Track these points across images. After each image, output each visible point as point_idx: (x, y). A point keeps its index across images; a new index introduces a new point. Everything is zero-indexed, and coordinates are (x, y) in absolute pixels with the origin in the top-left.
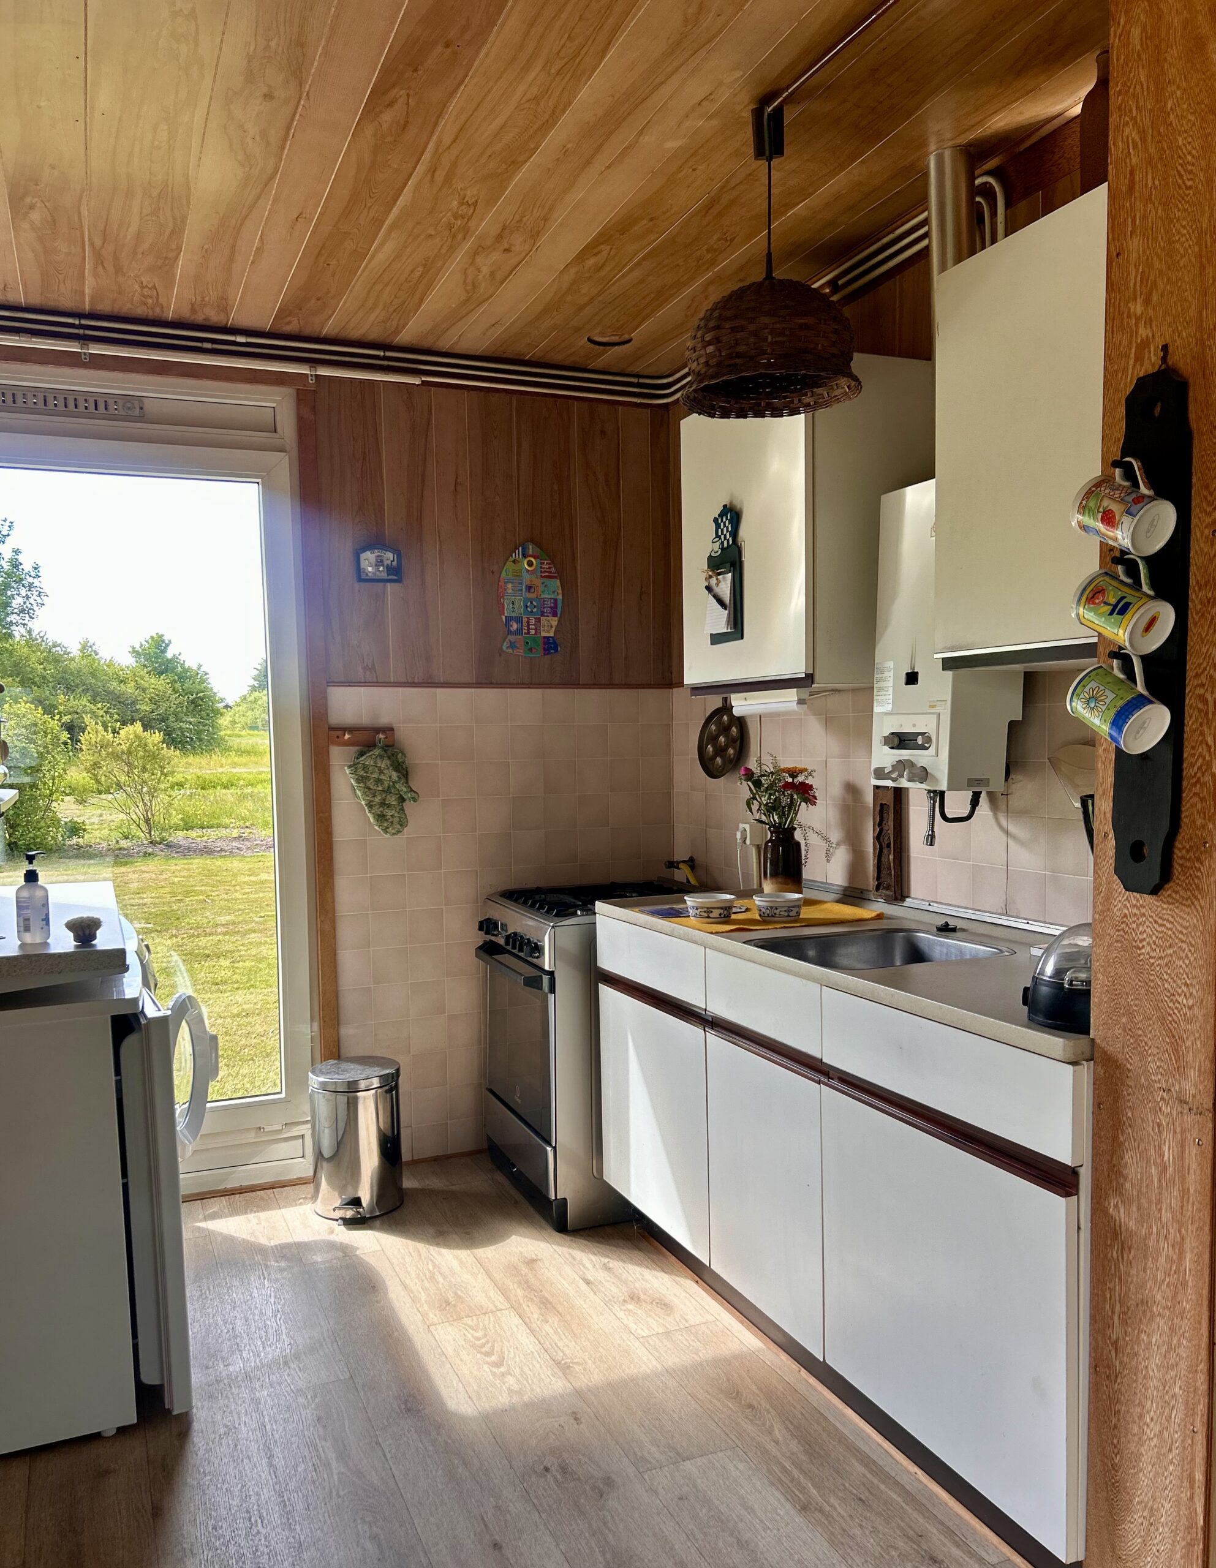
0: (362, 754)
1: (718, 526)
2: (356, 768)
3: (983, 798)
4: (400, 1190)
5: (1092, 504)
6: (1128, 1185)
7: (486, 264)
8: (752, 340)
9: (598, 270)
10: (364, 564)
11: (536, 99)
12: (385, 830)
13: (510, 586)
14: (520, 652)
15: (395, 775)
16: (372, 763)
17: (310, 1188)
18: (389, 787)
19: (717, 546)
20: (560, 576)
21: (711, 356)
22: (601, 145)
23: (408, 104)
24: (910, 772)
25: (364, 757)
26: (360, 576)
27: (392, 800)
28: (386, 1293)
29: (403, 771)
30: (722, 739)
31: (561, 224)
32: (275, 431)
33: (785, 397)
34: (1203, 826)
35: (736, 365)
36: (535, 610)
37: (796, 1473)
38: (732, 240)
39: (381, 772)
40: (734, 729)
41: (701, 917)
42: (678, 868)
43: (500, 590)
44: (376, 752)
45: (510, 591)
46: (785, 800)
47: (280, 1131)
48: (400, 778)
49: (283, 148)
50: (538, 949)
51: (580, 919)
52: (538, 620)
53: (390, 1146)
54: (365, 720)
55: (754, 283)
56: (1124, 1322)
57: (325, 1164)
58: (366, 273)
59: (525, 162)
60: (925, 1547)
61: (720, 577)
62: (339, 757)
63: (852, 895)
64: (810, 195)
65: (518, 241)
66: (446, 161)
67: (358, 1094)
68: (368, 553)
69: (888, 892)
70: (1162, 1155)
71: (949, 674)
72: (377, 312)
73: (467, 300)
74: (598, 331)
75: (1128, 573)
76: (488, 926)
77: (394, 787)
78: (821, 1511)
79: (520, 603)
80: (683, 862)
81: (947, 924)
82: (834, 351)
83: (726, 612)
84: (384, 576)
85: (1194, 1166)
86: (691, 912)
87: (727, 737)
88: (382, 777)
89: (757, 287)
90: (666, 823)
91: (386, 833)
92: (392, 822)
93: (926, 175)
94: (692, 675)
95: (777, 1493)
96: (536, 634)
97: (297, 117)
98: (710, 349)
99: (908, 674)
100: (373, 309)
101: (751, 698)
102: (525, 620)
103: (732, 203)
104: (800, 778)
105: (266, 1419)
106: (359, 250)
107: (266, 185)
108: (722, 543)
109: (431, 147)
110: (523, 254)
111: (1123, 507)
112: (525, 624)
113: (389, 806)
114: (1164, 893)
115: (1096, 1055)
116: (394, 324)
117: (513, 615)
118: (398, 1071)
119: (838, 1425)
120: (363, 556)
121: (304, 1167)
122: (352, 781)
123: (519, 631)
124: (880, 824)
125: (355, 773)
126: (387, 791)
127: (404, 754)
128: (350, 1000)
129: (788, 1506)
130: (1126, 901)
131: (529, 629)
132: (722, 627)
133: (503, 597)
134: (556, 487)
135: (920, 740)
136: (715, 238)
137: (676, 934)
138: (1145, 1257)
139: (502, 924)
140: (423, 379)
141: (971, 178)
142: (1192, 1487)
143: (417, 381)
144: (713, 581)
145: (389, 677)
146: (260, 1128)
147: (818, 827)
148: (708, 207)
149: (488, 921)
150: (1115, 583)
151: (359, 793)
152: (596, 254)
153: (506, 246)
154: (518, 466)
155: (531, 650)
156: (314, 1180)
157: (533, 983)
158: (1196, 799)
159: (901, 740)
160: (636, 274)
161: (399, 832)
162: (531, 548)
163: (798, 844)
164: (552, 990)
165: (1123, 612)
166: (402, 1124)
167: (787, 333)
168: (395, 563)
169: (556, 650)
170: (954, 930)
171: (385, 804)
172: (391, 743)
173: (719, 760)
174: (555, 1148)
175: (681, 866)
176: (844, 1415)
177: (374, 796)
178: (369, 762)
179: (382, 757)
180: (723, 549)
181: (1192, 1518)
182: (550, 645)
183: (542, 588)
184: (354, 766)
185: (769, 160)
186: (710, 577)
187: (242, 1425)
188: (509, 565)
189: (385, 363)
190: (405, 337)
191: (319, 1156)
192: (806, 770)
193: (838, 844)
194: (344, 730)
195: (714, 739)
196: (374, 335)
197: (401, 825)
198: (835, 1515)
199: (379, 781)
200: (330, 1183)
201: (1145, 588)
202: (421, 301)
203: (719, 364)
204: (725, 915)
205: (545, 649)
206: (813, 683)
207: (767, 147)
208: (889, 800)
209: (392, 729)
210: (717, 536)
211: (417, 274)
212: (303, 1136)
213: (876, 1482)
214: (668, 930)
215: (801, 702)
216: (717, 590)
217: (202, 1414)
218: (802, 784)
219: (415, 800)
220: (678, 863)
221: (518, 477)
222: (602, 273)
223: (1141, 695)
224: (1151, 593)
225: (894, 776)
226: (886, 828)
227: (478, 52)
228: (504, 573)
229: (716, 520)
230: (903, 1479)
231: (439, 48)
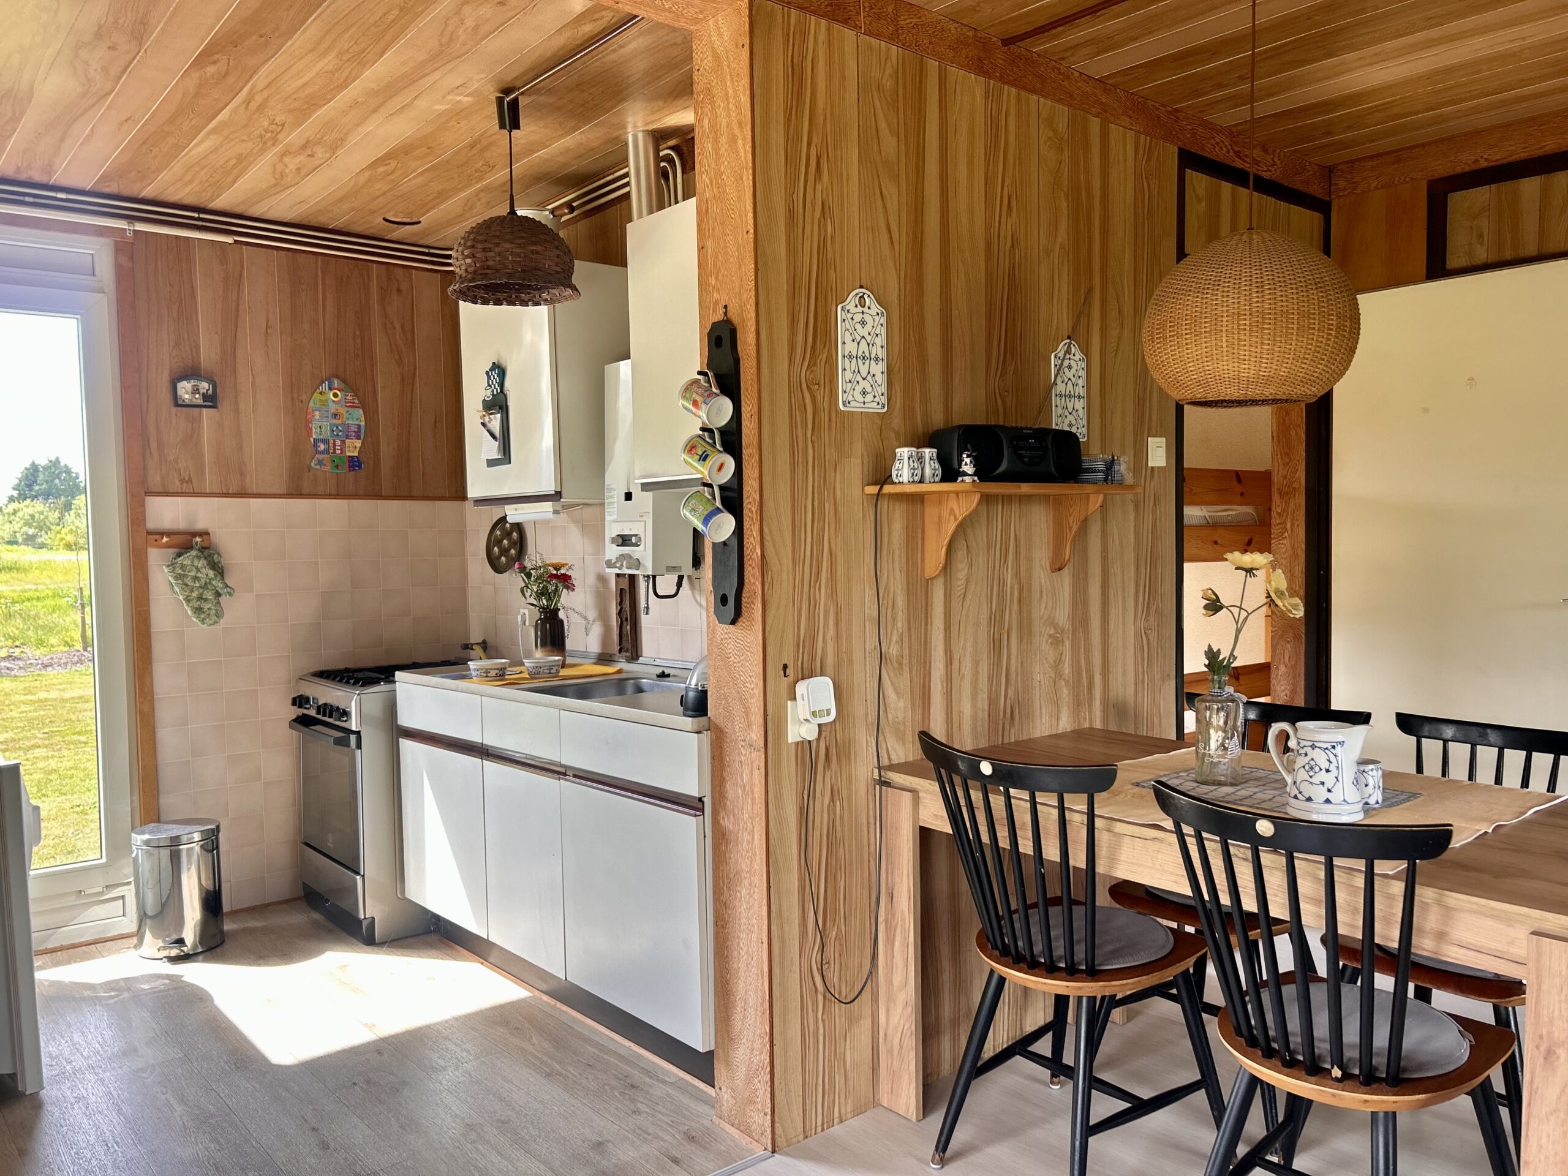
0: (179, 555)
1: (489, 378)
2: (174, 568)
3: (685, 581)
4: (222, 932)
5: (688, 395)
6: (728, 803)
7: (292, 163)
8: (498, 258)
9: (389, 175)
10: (180, 392)
11: (332, 72)
12: (203, 621)
13: (317, 413)
14: (327, 468)
15: (211, 573)
16: (189, 563)
17: (135, 940)
18: (206, 584)
19: (489, 393)
20: (363, 406)
21: (469, 265)
22: (385, 102)
23: (228, 64)
24: (627, 563)
25: (182, 558)
26: (177, 402)
27: (209, 595)
28: (212, 1001)
29: (220, 570)
30: (505, 542)
31: (356, 143)
32: (94, 275)
33: (529, 293)
34: (754, 583)
35: (486, 274)
36: (340, 434)
37: (545, 1058)
38: (493, 167)
39: (198, 570)
40: (515, 534)
41: (481, 676)
42: (472, 649)
43: (309, 416)
44: (194, 553)
45: (318, 417)
46: (551, 588)
47: (101, 893)
48: (216, 576)
49: (120, 78)
50: (345, 714)
51: (383, 687)
52: (343, 442)
53: (212, 903)
54: (182, 526)
55: (499, 217)
56: (729, 889)
57: (148, 921)
58: (185, 159)
59: (324, 105)
60: (629, 1081)
61: (491, 416)
62: (158, 560)
63: (604, 659)
64: (548, 147)
65: (320, 153)
66: (259, 99)
67: (181, 847)
68: (185, 382)
69: (627, 654)
70: (743, 780)
71: (650, 494)
72: (193, 185)
73: (276, 185)
74: (392, 213)
75: (710, 438)
76: (300, 701)
77: (210, 583)
78: (560, 1074)
79: (326, 428)
80: (477, 644)
81: (663, 672)
82: (558, 269)
83: (497, 443)
84: (200, 402)
85: (757, 783)
86: (474, 673)
87: (509, 540)
88: (199, 575)
89: (500, 220)
90: (462, 613)
91: (203, 624)
92: (209, 614)
93: (627, 144)
94: (474, 490)
95: (531, 1071)
96: (341, 453)
97: (135, 61)
98: (468, 261)
99: (626, 493)
100: (190, 182)
101: (523, 509)
102: (331, 442)
103: (490, 145)
104: (563, 571)
105: (112, 1089)
106: (180, 144)
107: (102, 98)
108: (493, 391)
109: (246, 89)
110: (324, 160)
111: (702, 399)
112: (331, 445)
113: (206, 600)
114: (739, 624)
115: (712, 726)
116: (209, 194)
117: (321, 437)
118: (218, 827)
119: (580, 1030)
120: (180, 385)
121: (129, 924)
122: (170, 579)
123: (326, 451)
124: (621, 603)
125: (173, 571)
126: (204, 587)
127: (219, 555)
128: (168, 774)
129: (537, 1076)
130: (725, 630)
131: (335, 449)
132: (495, 455)
133: (311, 422)
134: (358, 333)
135: (634, 540)
136: (480, 164)
137: (459, 689)
138: (737, 845)
139: (313, 698)
140: (236, 238)
141: (657, 151)
142: (763, 978)
143: (229, 240)
144: (487, 419)
145: (205, 489)
146: (80, 891)
147: (579, 608)
148: (472, 146)
149: (301, 697)
150: (703, 443)
151: (177, 589)
152: (386, 165)
153: (310, 153)
154: (324, 315)
155: (337, 467)
156: (139, 934)
157: (343, 742)
158: (750, 568)
159: (624, 540)
160: (420, 180)
161: (216, 622)
162: (336, 383)
163: (562, 621)
164: (359, 746)
165: (704, 460)
166: (223, 880)
167: (522, 255)
168: (210, 392)
169: (360, 467)
170: (668, 676)
171: (202, 598)
172: (207, 545)
173: (503, 559)
174: (363, 876)
175: (474, 647)
176: (583, 1023)
177: (192, 591)
178: (187, 562)
179: (199, 558)
180: (493, 395)
181: (763, 997)
182: (354, 463)
183: (346, 415)
184: (172, 566)
185: (510, 132)
186: (484, 416)
187: (91, 1095)
188: (316, 396)
189: (200, 223)
190: (218, 204)
191: (143, 917)
192: (567, 564)
193: (594, 621)
194: (162, 534)
195: (499, 542)
196: (189, 200)
197: (218, 617)
198: (569, 1075)
199: (196, 579)
200: (151, 932)
201: (718, 446)
202: (234, 182)
203: (475, 272)
204: (501, 676)
205: (350, 467)
206: (561, 498)
207: (507, 124)
208: (625, 584)
209: (208, 534)
210: (489, 385)
211: (232, 163)
212: (123, 897)
213: (601, 1054)
214: (453, 687)
215: (556, 512)
216: (489, 425)
217: (49, 1093)
218: (564, 575)
219: (230, 595)
220: (472, 645)
221: (324, 324)
222: (392, 177)
223: (718, 508)
224: (721, 449)
225: (618, 565)
226: (624, 606)
227: (287, 41)
228: (312, 402)
229: (487, 373)
230: (621, 1051)
231: (255, 37)
